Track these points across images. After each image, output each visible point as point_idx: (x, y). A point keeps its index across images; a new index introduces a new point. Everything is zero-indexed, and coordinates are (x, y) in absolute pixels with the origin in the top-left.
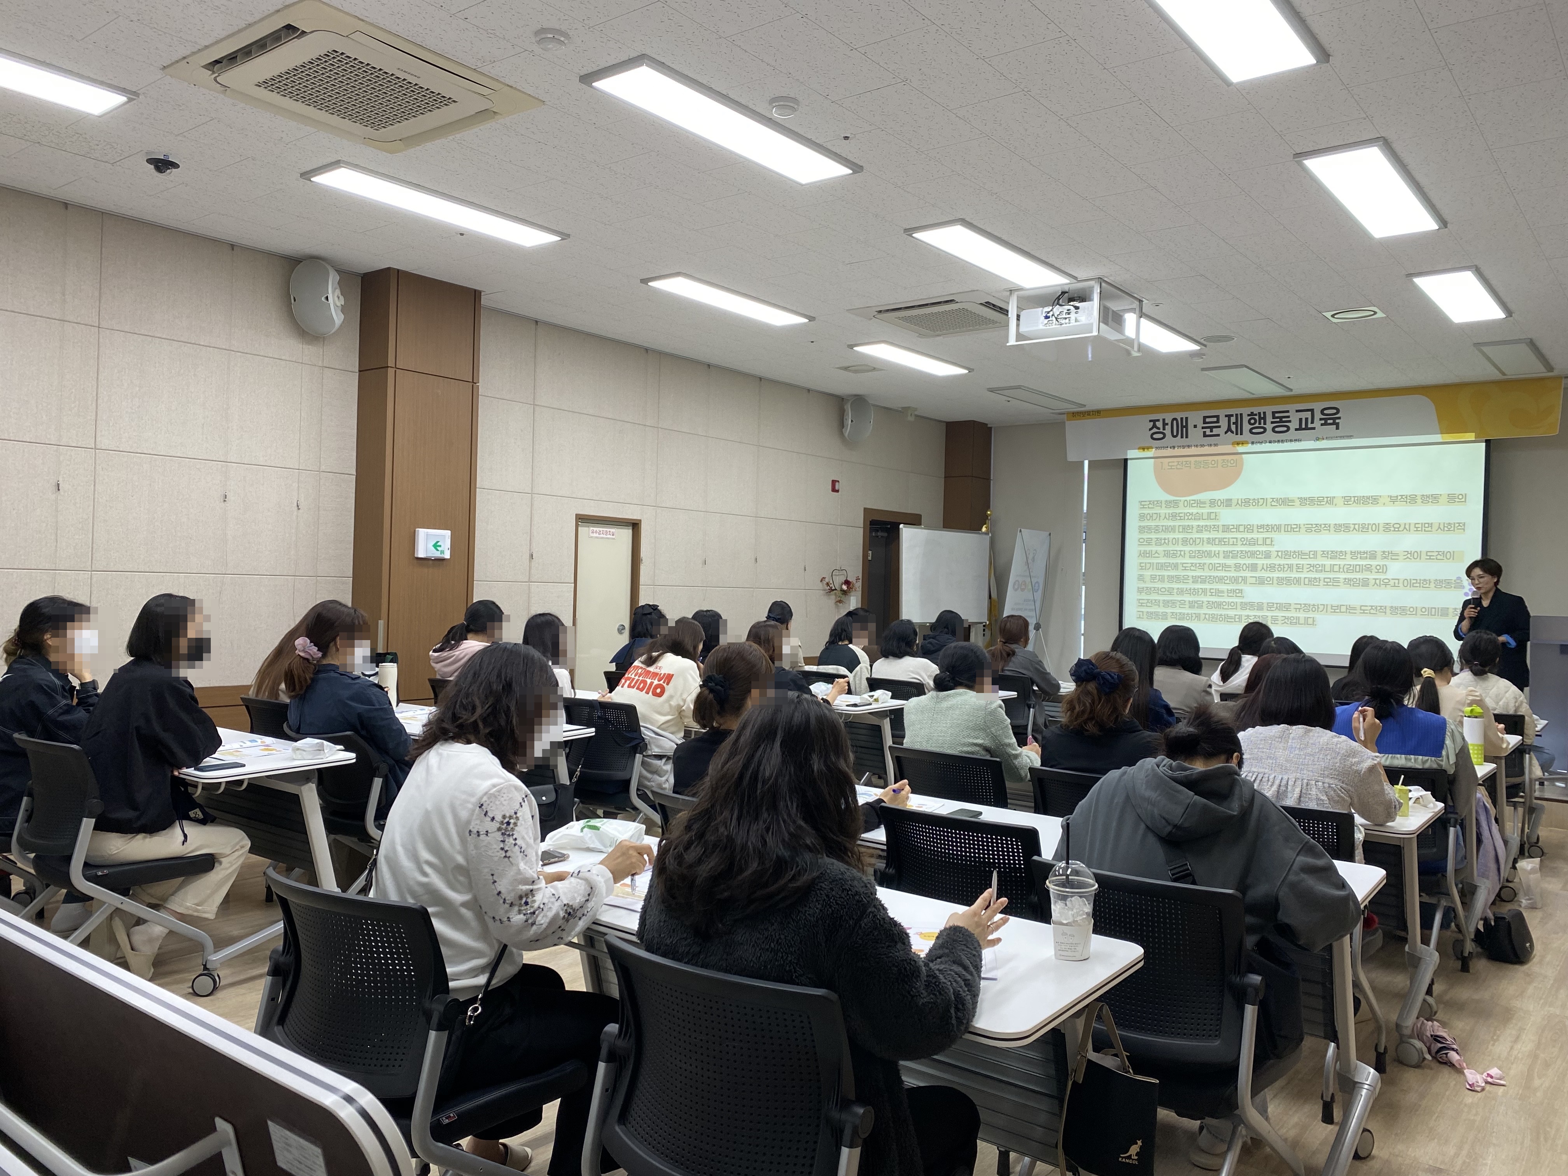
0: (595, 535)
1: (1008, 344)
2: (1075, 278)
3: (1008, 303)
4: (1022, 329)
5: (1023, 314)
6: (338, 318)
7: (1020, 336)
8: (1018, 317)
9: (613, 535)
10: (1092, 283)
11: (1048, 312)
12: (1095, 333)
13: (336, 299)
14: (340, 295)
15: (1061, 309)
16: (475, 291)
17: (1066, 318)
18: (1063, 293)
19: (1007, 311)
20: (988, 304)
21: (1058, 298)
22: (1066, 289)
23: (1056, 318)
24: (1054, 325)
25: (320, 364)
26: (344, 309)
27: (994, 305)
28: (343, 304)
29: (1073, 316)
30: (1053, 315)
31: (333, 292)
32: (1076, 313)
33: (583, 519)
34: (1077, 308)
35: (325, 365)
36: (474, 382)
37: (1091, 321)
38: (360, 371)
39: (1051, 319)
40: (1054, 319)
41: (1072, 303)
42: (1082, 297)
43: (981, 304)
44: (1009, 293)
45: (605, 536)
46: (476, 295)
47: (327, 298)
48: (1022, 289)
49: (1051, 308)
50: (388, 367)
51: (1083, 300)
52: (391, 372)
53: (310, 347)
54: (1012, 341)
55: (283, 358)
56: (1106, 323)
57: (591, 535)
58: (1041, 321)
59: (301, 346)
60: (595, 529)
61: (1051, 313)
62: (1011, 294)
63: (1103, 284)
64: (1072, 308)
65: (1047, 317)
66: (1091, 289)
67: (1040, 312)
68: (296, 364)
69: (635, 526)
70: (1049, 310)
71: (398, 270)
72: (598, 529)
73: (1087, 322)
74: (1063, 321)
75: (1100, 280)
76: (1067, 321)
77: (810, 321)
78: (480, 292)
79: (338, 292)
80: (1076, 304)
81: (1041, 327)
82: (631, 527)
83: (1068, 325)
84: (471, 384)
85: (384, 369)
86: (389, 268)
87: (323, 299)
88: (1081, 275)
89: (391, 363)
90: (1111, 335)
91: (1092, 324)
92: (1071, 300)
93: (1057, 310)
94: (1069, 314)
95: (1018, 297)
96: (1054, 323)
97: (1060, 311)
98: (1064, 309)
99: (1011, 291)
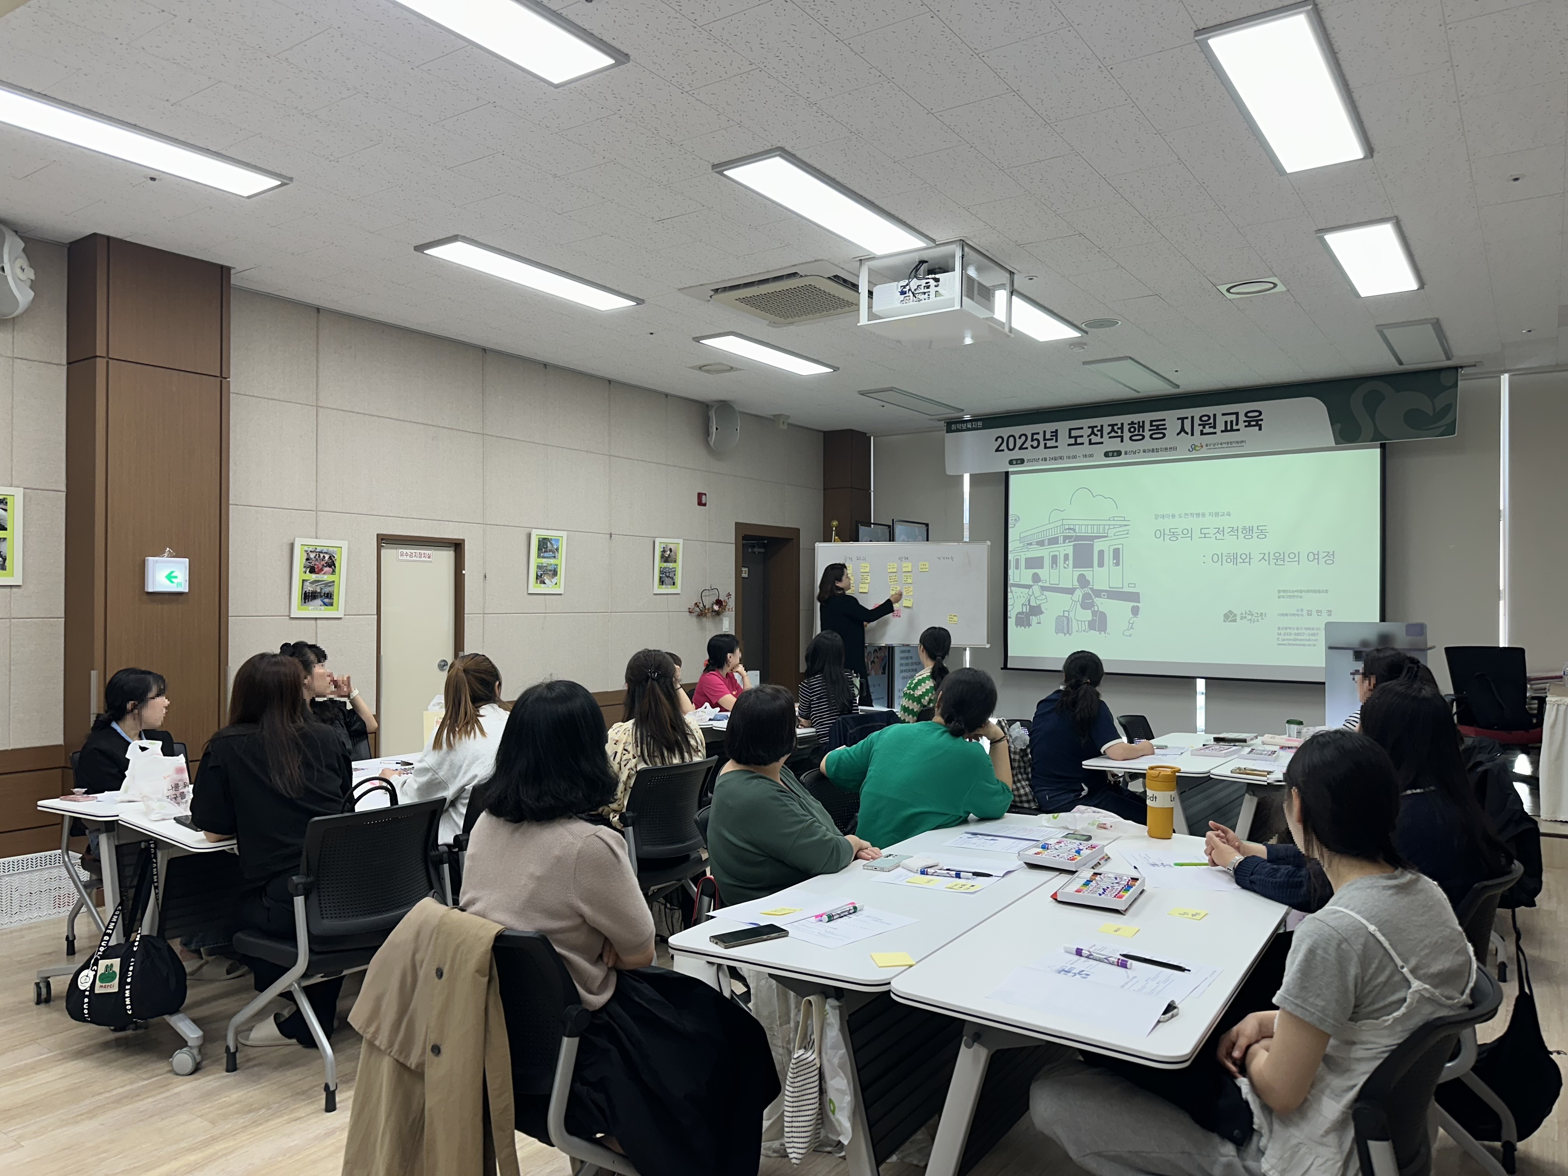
0: (405, 558)
1: (858, 324)
2: (934, 241)
3: (858, 276)
4: (875, 306)
5: (876, 291)
6: (23, 296)
7: (872, 316)
8: (870, 293)
9: (429, 557)
10: (952, 247)
12: (957, 307)
13: (19, 271)
14: (25, 266)
15: (919, 282)
16: (222, 266)
17: (925, 293)
18: (922, 262)
19: (858, 286)
20: (837, 279)
21: (917, 269)
22: (925, 257)
23: (914, 296)
24: (911, 303)
25: (9, 354)
26: (34, 285)
27: (845, 281)
28: (33, 277)
29: (932, 289)
30: (909, 290)
31: (12, 261)
32: (936, 286)
33: (385, 540)
34: (937, 280)
35: (15, 356)
36: (223, 378)
37: (953, 295)
38: (69, 363)
39: (907, 295)
40: (911, 294)
41: (930, 275)
42: (944, 267)
43: (829, 278)
44: (859, 264)
45: (418, 559)
46: (223, 271)
47: (3, 269)
48: (873, 258)
49: (907, 281)
50: (97, 357)
51: (944, 271)
52: (101, 364)
54: (863, 320)
56: (971, 296)
57: (400, 558)
58: (897, 297)
60: (405, 551)
61: (908, 288)
62: (861, 265)
63: (966, 249)
64: (932, 281)
65: (903, 293)
66: (952, 256)
67: (895, 287)
69: (458, 546)
70: (905, 284)
71: (110, 238)
72: (408, 551)
73: (949, 296)
74: (922, 297)
75: (962, 243)
76: (926, 296)
77: (638, 304)
78: (229, 269)
79: (22, 261)
80: (937, 276)
81: (896, 304)
82: (453, 548)
83: (927, 300)
84: (219, 379)
85: (92, 360)
86: (95, 235)
88: (939, 237)
89: (100, 350)
90: (977, 312)
91: (954, 298)
92: (931, 272)
93: (914, 283)
94: (928, 287)
95: (870, 268)
96: (911, 300)
97: (917, 284)
98: (923, 282)
99: (861, 259)
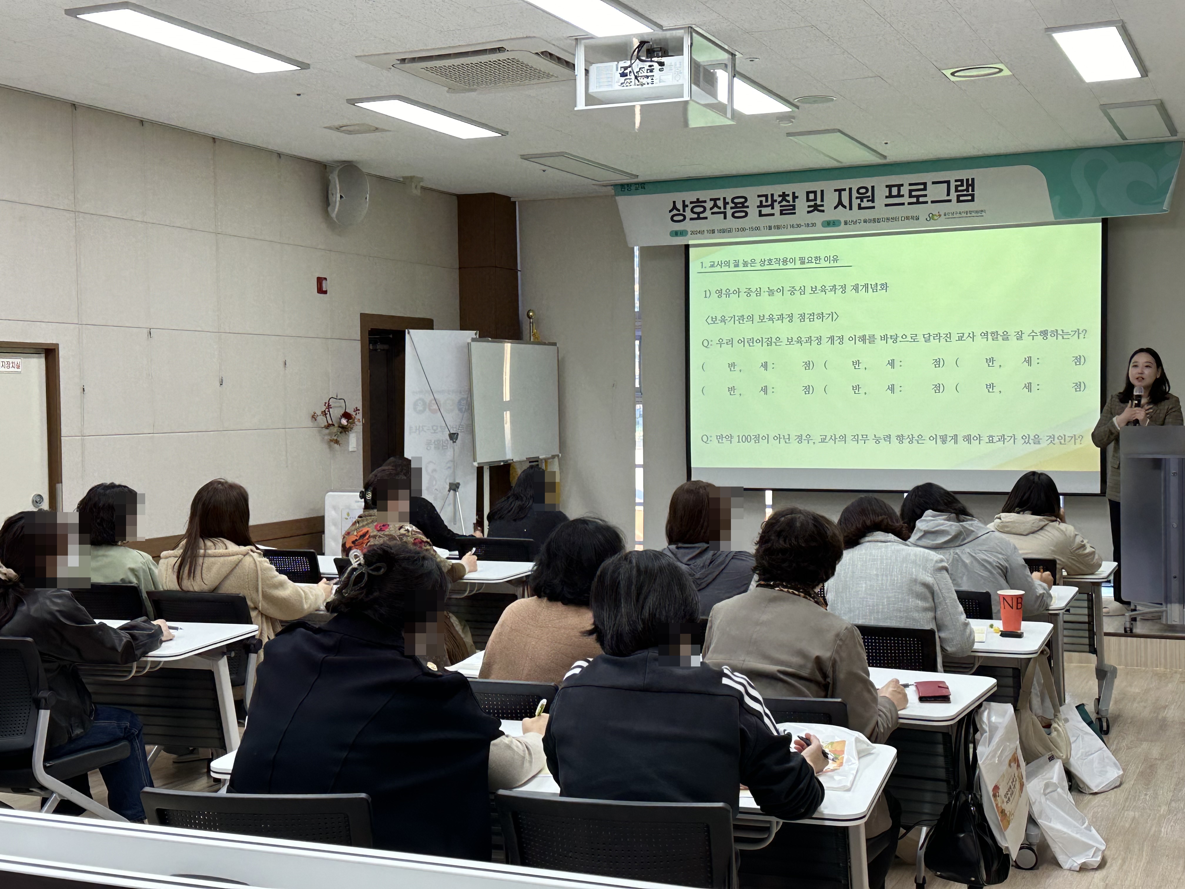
1: (576, 109)
2: (660, 27)
3: (574, 55)
4: (592, 90)
5: (593, 69)
7: (590, 99)
8: (587, 71)
9: (18, 367)
10: (682, 31)
12: (686, 97)
15: (641, 65)
17: (647, 77)
18: (643, 44)
19: (574, 65)
20: (546, 55)
21: (638, 51)
22: (647, 39)
23: (636, 77)
24: (633, 87)
29: (656, 74)
30: (630, 72)
32: (660, 70)
34: (661, 64)
37: (680, 82)
39: (628, 77)
40: (633, 77)
41: (654, 58)
42: (668, 50)
43: (537, 53)
44: (574, 42)
45: (6, 370)
48: (590, 37)
49: (628, 63)
51: (666, 54)
54: (581, 105)
58: (616, 80)
61: (630, 69)
62: (577, 44)
63: (694, 35)
64: (656, 65)
65: (623, 75)
66: (681, 41)
67: (613, 68)
69: (50, 353)
70: (626, 65)
73: (676, 83)
74: (645, 81)
75: (691, 30)
76: (649, 80)
77: (300, 69)
80: (663, 60)
81: (617, 87)
82: (43, 355)
83: (650, 85)
88: (665, 24)
90: (703, 98)
91: (681, 86)
92: (653, 53)
93: (637, 65)
94: (651, 71)
95: (586, 47)
96: (633, 83)
97: (640, 66)
98: (646, 65)
99: (577, 39)
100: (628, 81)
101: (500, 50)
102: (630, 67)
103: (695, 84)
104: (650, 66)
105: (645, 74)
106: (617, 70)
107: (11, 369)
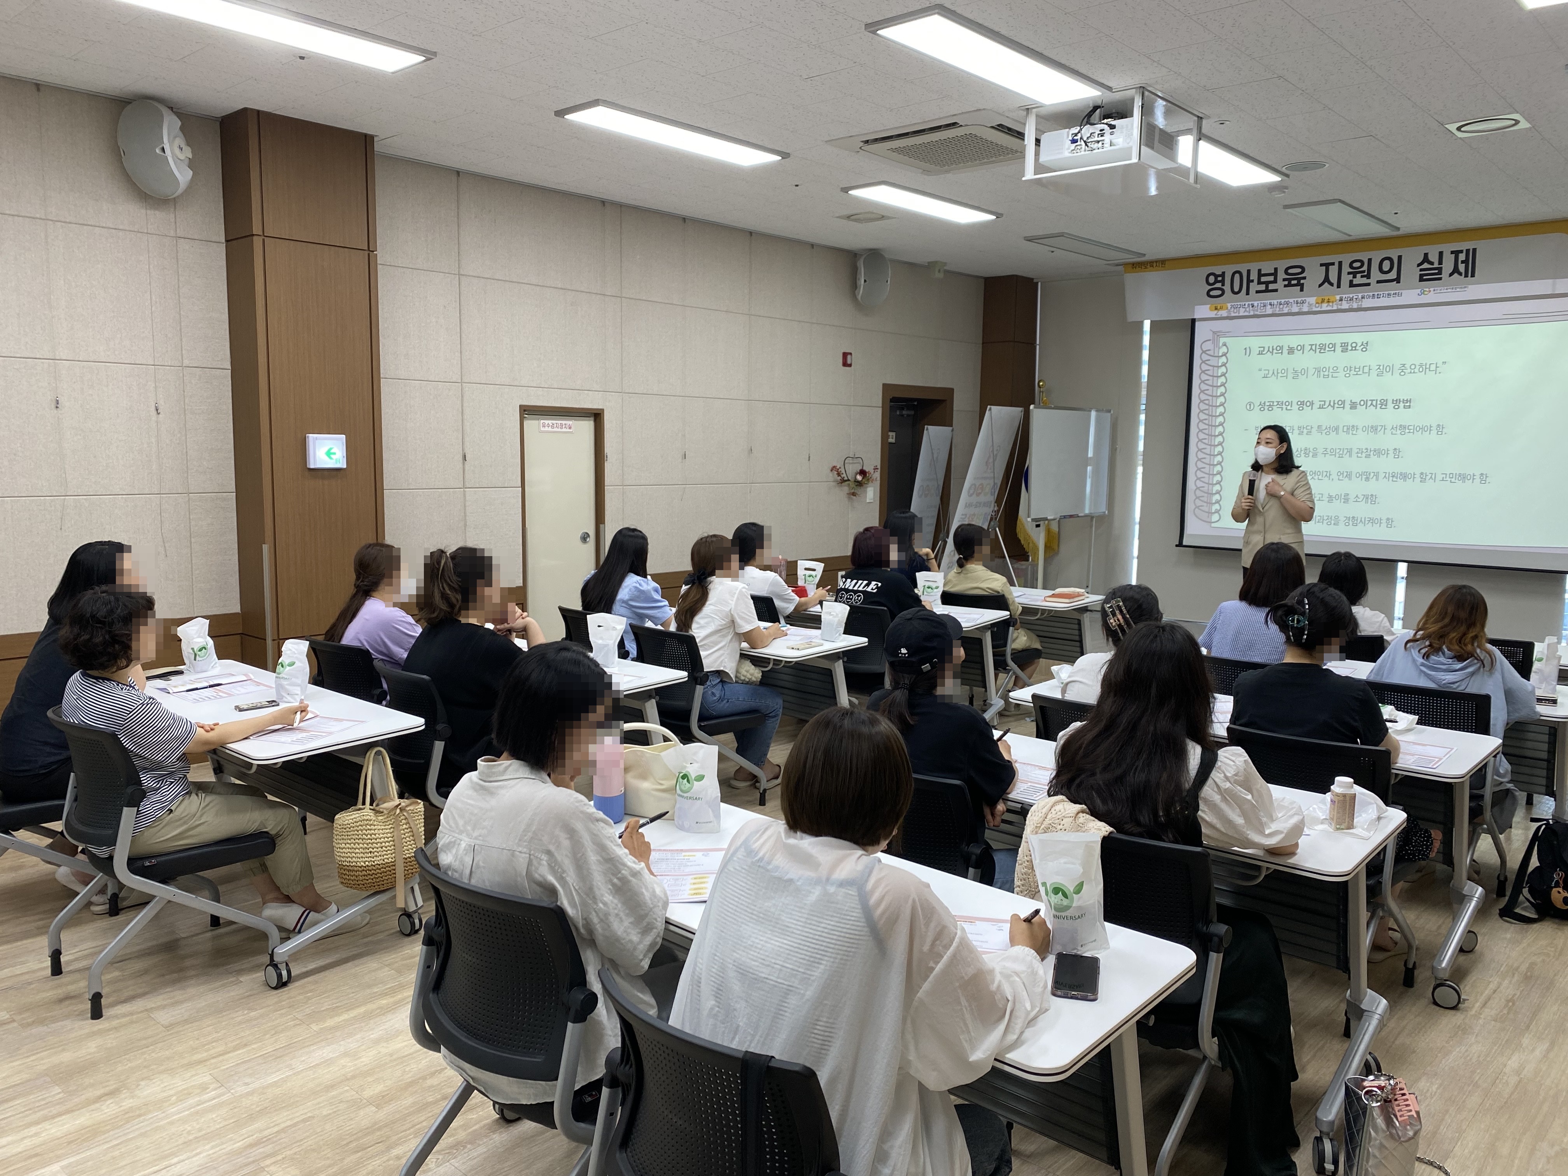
0: (546, 429)
1: (1023, 179)
2: (1109, 88)
3: (1025, 124)
4: (1042, 159)
5: (1044, 139)
6: (183, 176)
7: (1039, 168)
8: (1038, 141)
9: (570, 428)
10: (1131, 93)
11: (1076, 135)
12: (1135, 160)
13: (177, 151)
14: (183, 145)
15: (1091, 129)
16: (366, 135)
17: (1098, 142)
18: (1096, 108)
19: (1024, 135)
20: (1001, 128)
21: (1089, 115)
22: (1099, 103)
23: (1086, 145)
24: (1083, 152)
25: (172, 233)
26: (192, 164)
27: (1009, 129)
28: (191, 157)
29: (1107, 138)
30: (1081, 138)
31: (171, 143)
32: (1112, 134)
33: (527, 411)
34: (1112, 127)
35: (179, 235)
36: (370, 250)
37: (1131, 144)
38: (227, 241)
39: (1078, 142)
40: (1083, 143)
41: (1105, 121)
42: (1121, 112)
43: (992, 127)
44: (1025, 112)
45: (559, 430)
46: (367, 140)
47: (163, 150)
48: (1042, 106)
49: (1079, 128)
50: (253, 235)
51: (1122, 116)
52: (257, 242)
53: (157, 212)
54: (1029, 174)
55: (121, 227)
56: (1151, 146)
57: (542, 429)
58: (1067, 146)
59: (143, 211)
60: (546, 422)
61: (1079, 135)
62: (1028, 113)
64: (1106, 127)
65: (1074, 141)
66: (1131, 101)
67: (1066, 134)
68: (139, 235)
69: (597, 416)
70: (1076, 131)
71: (258, 112)
72: (550, 422)
73: (1126, 145)
74: (1095, 145)
75: (1142, 89)
76: (1100, 144)
77: (783, 158)
78: (372, 137)
79: (180, 141)
80: (1113, 122)
81: (1067, 154)
82: (592, 418)
83: (1100, 150)
84: (367, 253)
85: (249, 238)
86: (246, 109)
87: (158, 151)
88: (1115, 85)
89: (256, 229)
90: (1156, 161)
91: (1131, 148)
92: (1106, 117)
93: (1087, 130)
94: (1102, 135)
95: (1037, 116)
96: (1083, 149)
97: (1091, 132)
98: (1096, 129)
99: (1028, 109)
100: (1079, 147)
101: (954, 125)
102: (1079, 132)
103: (1147, 145)
104: (1101, 131)
105: (1096, 139)
106: (1068, 136)
107: (564, 430)
